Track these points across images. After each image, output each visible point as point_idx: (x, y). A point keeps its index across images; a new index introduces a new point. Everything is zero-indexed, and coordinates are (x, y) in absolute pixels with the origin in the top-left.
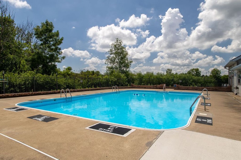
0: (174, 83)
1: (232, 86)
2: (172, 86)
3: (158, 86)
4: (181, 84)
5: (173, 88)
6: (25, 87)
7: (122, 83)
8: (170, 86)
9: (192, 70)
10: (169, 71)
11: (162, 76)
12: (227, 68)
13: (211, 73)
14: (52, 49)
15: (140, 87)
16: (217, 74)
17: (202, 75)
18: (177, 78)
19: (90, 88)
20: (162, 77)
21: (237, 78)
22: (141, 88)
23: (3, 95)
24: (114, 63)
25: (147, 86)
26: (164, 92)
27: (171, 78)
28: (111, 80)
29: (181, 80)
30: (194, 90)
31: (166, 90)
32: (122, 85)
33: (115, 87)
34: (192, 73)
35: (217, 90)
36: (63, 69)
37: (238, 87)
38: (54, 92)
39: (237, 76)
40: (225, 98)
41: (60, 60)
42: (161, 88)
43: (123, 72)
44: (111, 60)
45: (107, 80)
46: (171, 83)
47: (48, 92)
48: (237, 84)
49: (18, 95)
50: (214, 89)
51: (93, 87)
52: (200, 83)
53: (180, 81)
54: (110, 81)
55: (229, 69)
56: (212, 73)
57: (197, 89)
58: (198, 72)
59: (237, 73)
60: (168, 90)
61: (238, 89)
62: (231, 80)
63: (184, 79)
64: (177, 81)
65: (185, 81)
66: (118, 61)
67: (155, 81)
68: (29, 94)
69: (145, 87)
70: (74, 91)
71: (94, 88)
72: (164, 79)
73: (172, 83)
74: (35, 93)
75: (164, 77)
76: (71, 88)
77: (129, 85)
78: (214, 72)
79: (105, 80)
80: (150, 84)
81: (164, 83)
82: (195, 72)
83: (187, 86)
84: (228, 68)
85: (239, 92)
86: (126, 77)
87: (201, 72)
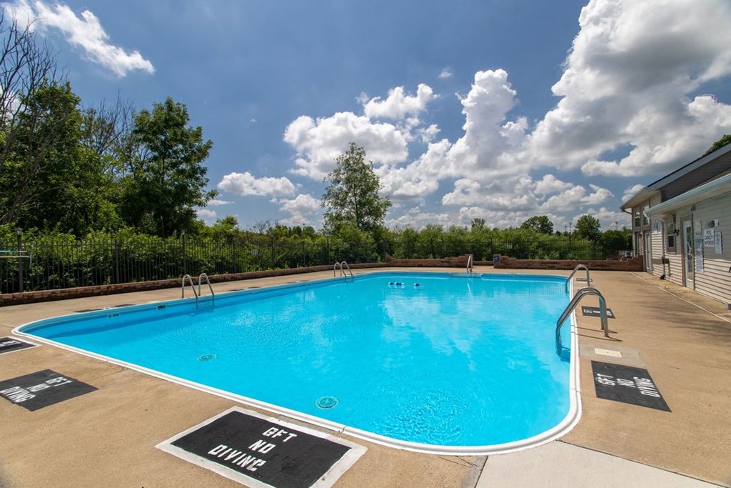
0: (494, 251)
1: (645, 255)
2: (490, 258)
3: (454, 259)
4: (511, 253)
5: (492, 265)
6: (93, 271)
7: (362, 255)
8: (484, 260)
9: (533, 221)
10: (479, 222)
11: (462, 234)
12: (627, 210)
13: (576, 227)
14: (183, 172)
15: (408, 264)
16: (592, 228)
17: (555, 232)
18: (500, 238)
19: (278, 270)
20: (462, 238)
21: (663, 233)
22: (411, 266)
23: (14, 296)
24: (342, 206)
25: (425, 262)
26: (469, 275)
27: (485, 238)
28: (334, 248)
29: (510, 242)
30: (545, 269)
31: (473, 270)
32: (364, 260)
33: (341, 265)
34: (532, 227)
35: (604, 268)
36: (215, 222)
37: (666, 257)
38: (175, 281)
39: (663, 229)
40: (640, 290)
41: (203, 198)
42: (462, 265)
43: (367, 227)
44: (337, 196)
45: (325, 249)
46: (486, 251)
47: (158, 283)
48: (664, 250)
49: (63, 295)
50: (599, 266)
51: (286, 266)
52: (556, 250)
53: (510, 247)
54: (331, 250)
55: (632, 214)
56: (579, 227)
57: (553, 265)
58: (545, 225)
59: (663, 221)
60: (479, 270)
61: (666, 265)
62: (641, 240)
63: (517, 241)
64: (500, 246)
65: (519, 246)
66: (353, 200)
67: (445, 248)
68: (98, 291)
69: (420, 264)
70: (232, 278)
71: (289, 269)
72: (469, 241)
73: (489, 250)
74: (116, 287)
75: (469, 237)
76: (226, 269)
77: (379, 259)
78: (583, 223)
79: (319, 248)
80: (434, 255)
81: (468, 253)
82: (540, 226)
83: (526, 257)
84: (629, 210)
85: (671, 272)
86: (372, 240)
87: (552, 225)
